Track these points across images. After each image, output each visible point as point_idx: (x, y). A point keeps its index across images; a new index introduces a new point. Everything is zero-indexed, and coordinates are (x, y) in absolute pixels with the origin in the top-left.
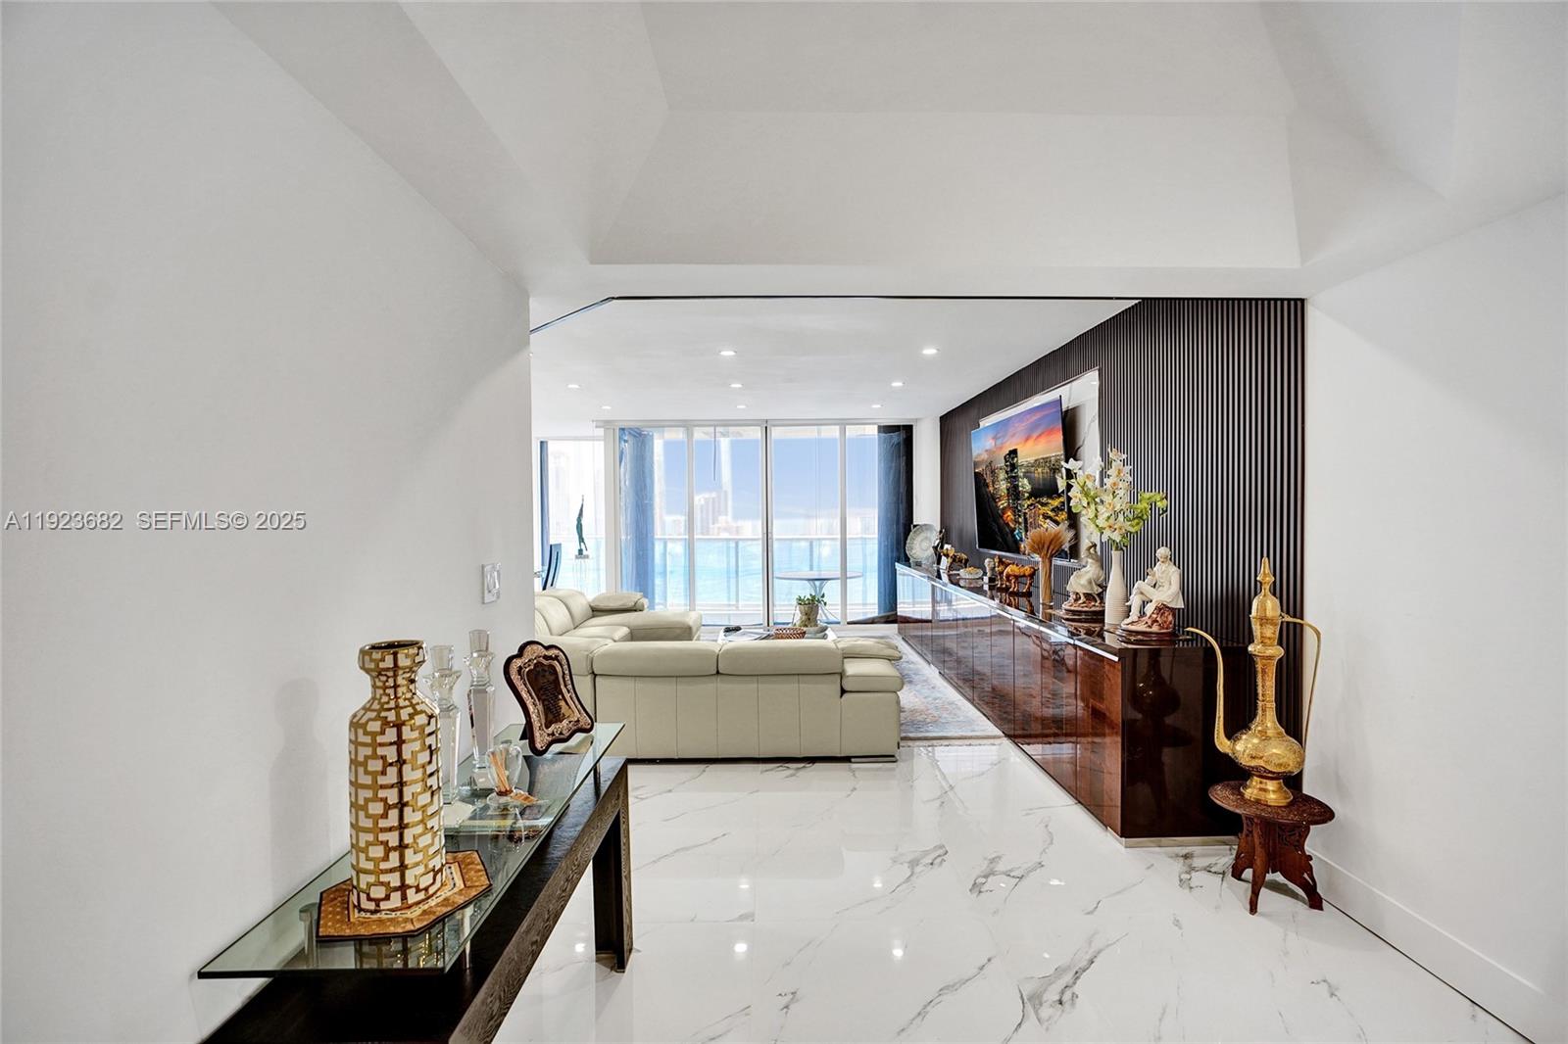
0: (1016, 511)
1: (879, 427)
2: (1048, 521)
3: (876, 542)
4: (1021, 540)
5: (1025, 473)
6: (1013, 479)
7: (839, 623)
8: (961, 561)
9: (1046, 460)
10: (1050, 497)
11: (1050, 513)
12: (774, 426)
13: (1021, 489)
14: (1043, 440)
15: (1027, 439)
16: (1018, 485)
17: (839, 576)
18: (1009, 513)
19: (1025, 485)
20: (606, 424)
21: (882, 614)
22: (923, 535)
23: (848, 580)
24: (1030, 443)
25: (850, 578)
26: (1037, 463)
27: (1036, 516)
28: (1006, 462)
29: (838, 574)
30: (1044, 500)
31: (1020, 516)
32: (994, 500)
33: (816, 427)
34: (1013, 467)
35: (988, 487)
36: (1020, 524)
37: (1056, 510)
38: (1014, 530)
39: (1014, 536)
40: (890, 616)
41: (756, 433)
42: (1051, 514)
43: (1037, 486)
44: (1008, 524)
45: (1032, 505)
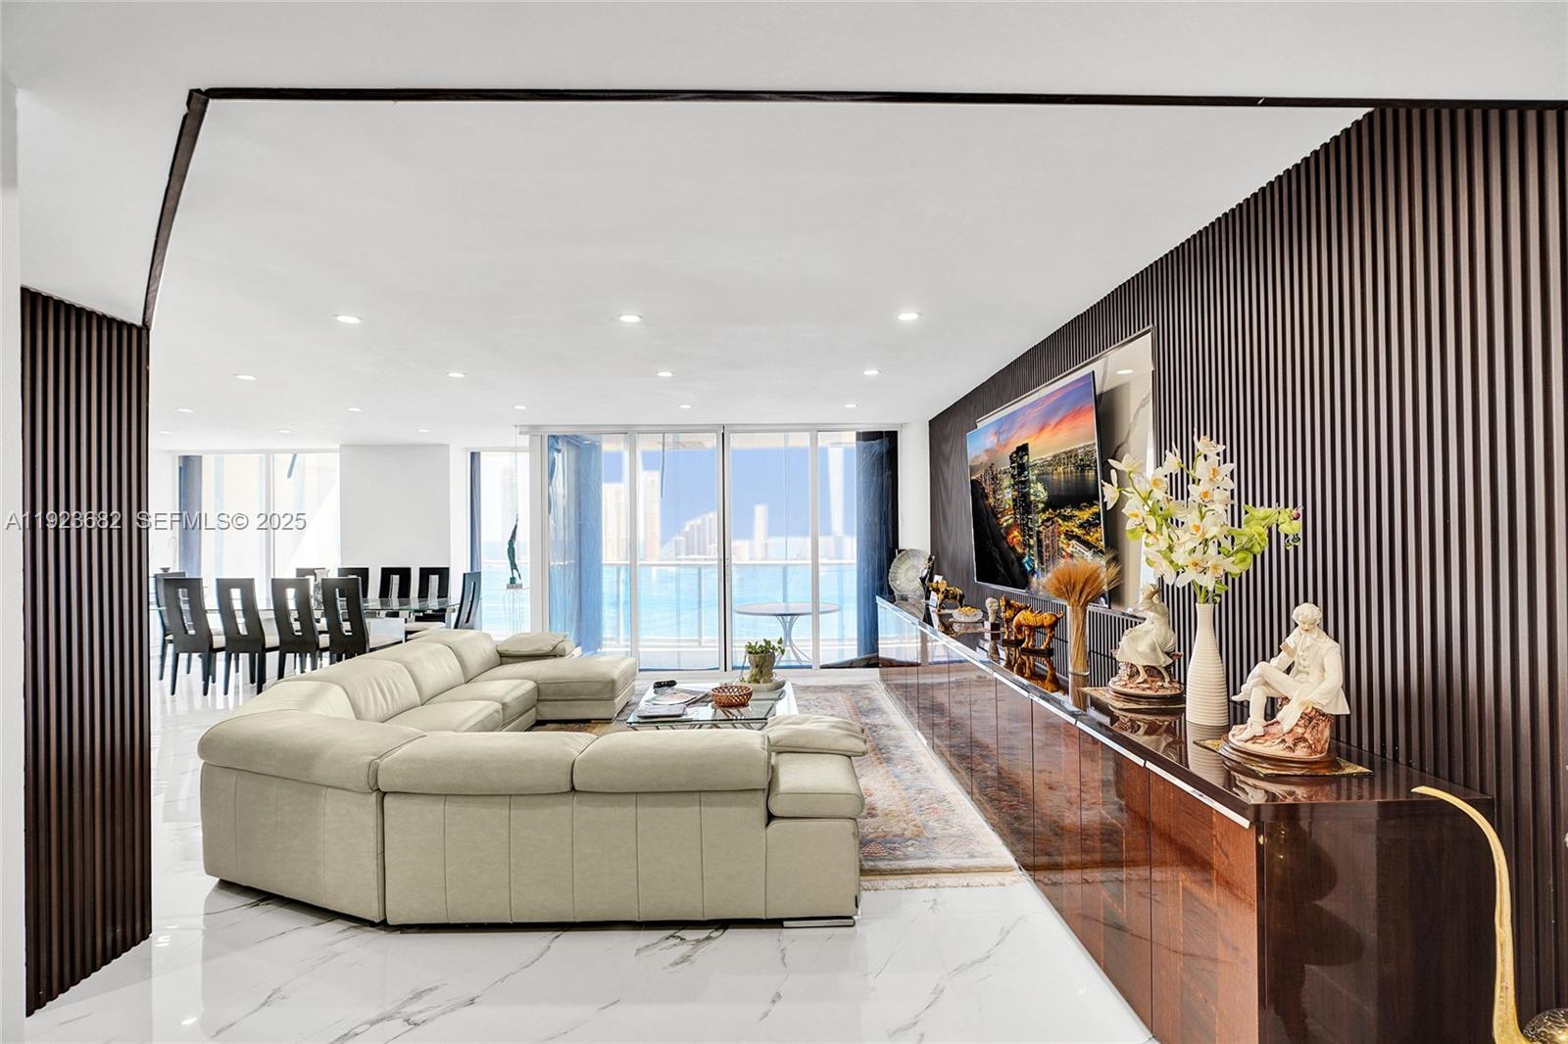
0: (1026, 530)
1: (858, 434)
2: (1074, 542)
3: (855, 567)
4: (1033, 572)
5: (1039, 475)
6: (1021, 484)
7: (810, 667)
8: (955, 597)
9: (1070, 454)
10: (1077, 506)
11: (1076, 530)
12: (733, 432)
13: (1032, 498)
14: (1065, 427)
15: (1042, 429)
16: (1028, 494)
17: (810, 611)
18: (1016, 533)
19: (1039, 492)
20: (532, 430)
21: (863, 657)
22: (908, 563)
23: (821, 616)
24: (1046, 434)
25: (824, 612)
26: (1056, 460)
27: (1055, 535)
28: (1012, 463)
29: (808, 608)
30: (1068, 512)
31: (1031, 537)
32: (995, 515)
33: (782, 434)
34: (1022, 468)
35: (987, 497)
36: (1030, 547)
37: (1087, 525)
38: (1021, 557)
39: (1022, 566)
40: (871, 659)
41: (711, 441)
42: (1078, 532)
43: (1056, 493)
44: (1013, 549)
45: (1048, 520)
